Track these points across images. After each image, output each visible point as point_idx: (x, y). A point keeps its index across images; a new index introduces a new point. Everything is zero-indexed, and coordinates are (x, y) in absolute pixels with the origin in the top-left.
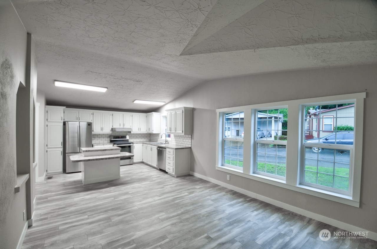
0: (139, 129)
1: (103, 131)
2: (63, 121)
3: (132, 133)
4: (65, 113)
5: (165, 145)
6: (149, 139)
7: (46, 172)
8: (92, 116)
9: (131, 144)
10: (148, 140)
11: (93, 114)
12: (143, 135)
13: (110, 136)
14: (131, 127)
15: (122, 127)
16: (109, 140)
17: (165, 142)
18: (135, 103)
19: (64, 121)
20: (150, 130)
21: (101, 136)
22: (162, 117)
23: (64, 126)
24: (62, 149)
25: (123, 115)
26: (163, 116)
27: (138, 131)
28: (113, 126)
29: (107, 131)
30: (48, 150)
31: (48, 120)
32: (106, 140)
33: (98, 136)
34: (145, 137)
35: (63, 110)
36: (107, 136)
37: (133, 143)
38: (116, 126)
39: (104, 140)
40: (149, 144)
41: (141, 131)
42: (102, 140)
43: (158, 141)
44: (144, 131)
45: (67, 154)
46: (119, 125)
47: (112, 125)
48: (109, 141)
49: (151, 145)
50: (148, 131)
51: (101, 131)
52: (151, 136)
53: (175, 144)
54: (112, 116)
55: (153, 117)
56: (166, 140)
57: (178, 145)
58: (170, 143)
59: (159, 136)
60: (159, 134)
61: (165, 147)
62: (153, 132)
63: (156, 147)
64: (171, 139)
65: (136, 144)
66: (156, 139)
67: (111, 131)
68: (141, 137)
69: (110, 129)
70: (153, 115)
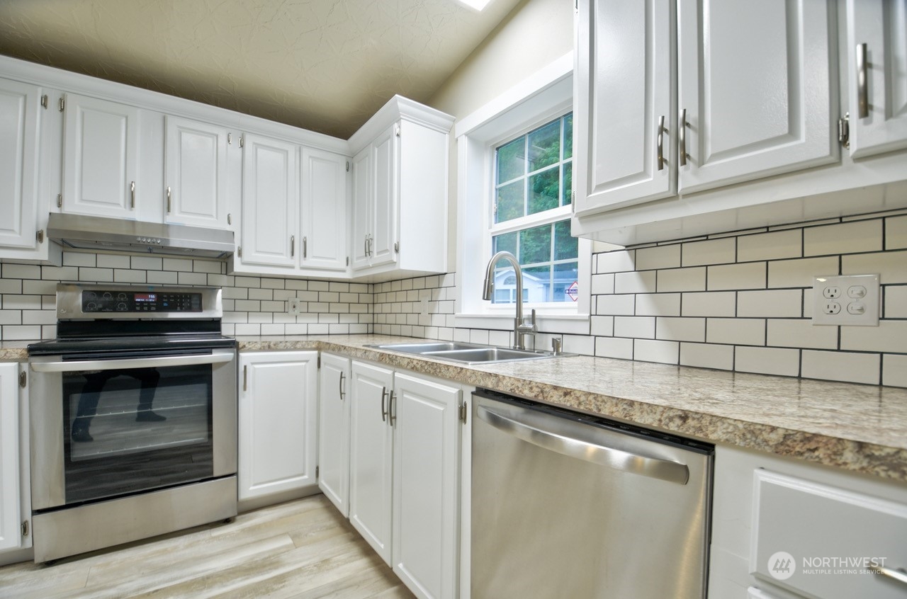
0: (298, 247)
3: (238, 267)
5: (512, 363)
6: (366, 318)
9: (224, 354)
10: (363, 329)
14: (234, 227)
15: (146, 213)
17: (507, 341)
20: (375, 248)
22: (464, 144)
25: (164, 119)
27: (285, 259)
28: (59, 205)
34: (344, 308)
37: (236, 345)
40: (365, 356)
44: (330, 263)
46: (122, 198)
47: (57, 193)
49: (384, 360)
50: (360, 262)
52: (378, 308)
53: (665, 353)
54: (59, 114)
55: (396, 138)
56: (518, 320)
57: (734, 371)
58: (568, 344)
59: (442, 294)
60: (443, 279)
61: (684, 417)
62: (393, 263)
63: (452, 390)
64: (579, 312)
65: (260, 350)
66: (413, 319)
67: (40, 241)
68: (316, 307)
69: (38, 221)
70: (396, 126)
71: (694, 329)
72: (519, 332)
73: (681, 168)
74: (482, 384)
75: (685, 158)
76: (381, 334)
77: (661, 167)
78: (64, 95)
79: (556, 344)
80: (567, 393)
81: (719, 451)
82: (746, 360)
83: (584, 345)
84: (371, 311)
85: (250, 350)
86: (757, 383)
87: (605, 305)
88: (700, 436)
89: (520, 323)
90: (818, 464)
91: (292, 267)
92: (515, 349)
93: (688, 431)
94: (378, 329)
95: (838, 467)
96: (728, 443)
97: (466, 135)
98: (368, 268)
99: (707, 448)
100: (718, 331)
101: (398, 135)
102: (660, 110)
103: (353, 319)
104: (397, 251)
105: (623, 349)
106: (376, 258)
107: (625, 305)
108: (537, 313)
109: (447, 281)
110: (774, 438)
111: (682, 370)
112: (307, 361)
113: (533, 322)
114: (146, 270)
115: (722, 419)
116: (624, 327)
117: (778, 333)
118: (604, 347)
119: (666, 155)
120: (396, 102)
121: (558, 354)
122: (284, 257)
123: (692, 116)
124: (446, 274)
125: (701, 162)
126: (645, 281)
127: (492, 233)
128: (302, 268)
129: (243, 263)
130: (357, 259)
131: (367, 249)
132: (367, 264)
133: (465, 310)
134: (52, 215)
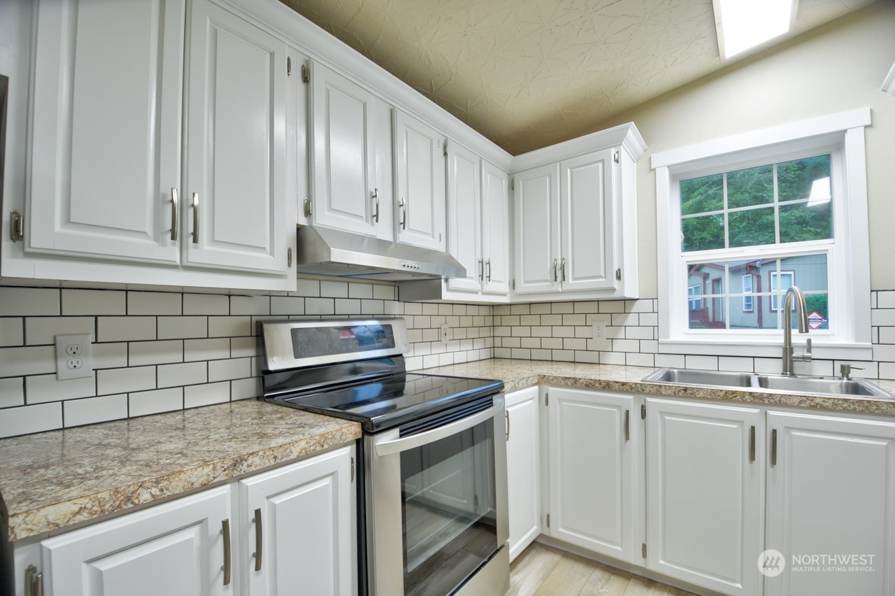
0: (485, 270)
1: (195, 255)
3: (445, 294)
6: (489, 342)
9: (497, 401)
13: (259, 325)
14: (443, 249)
15: (383, 231)
16: (242, 364)
22: (663, 177)
26: (674, 173)
27: (475, 283)
28: (308, 213)
32: (219, 370)
36: (221, 327)
38: (340, 215)
41: (492, 286)
43: (613, 359)
44: (500, 286)
47: (304, 196)
48: (249, 387)
51: (172, 254)
52: (500, 331)
54: (300, 84)
55: (614, 164)
56: (788, 348)
59: (631, 319)
60: (633, 305)
62: (613, 290)
64: (857, 341)
67: (289, 265)
68: (460, 334)
69: (287, 238)
70: (613, 151)
72: (790, 361)
78: (307, 62)
79: (847, 370)
84: (491, 334)
91: (475, 292)
94: (499, 352)
97: (668, 167)
98: (558, 293)
101: (617, 161)
103: (482, 343)
104: (619, 277)
106: (571, 283)
112: (532, 399)
113: (810, 350)
114: (334, 298)
120: (628, 128)
122: (474, 281)
124: (638, 299)
127: (687, 262)
128: (484, 293)
129: (448, 290)
130: (526, 282)
131: (559, 272)
132: (553, 289)
133: (675, 337)
134: (300, 229)
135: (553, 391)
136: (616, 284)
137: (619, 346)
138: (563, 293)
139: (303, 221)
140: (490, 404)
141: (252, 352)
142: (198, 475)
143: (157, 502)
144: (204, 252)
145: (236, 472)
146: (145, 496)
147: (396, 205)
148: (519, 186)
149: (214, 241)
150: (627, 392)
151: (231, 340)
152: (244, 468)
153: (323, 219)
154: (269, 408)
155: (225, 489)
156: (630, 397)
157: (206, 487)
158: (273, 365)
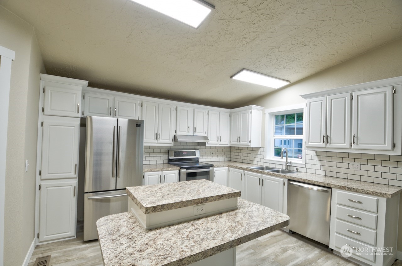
0: (219, 139)
1: (159, 141)
2: (80, 115)
4: (86, 97)
6: (229, 156)
7: (37, 240)
8: (139, 108)
9: (211, 168)
10: (228, 160)
11: (142, 106)
12: (224, 150)
13: (168, 151)
14: (207, 135)
15: (191, 133)
16: (165, 157)
17: (284, 168)
18: (235, 80)
19: (83, 116)
20: (241, 140)
21: (152, 151)
22: (267, 116)
23: (83, 128)
24: (75, 182)
25: (194, 109)
26: (271, 114)
27: (216, 142)
28: (176, 132)
29: (166, 141)
30: (43, 183)
31: (45, 112)
32: (162, 158)
33: (148, 151)
34: (223, 153)
35: (81, 88)
36: (162, 151)
37: (212, 166)
38: (182, 132)
39: (158, 158)
41: (221, 142)
42: (155, 158)
43: (255, 163)
44: (225, 142)
45: (86, 195)
46: (186, 129)
47: (175, 130)
48: (166, 161)
49: (260, 172)
51: (156, 141)
52: (232, 153)
53: (323, 173)
54: (175, 111)
55: (250, 114)
56: (287, 163)
57: (336, 177)
58: (300, 170)
59: (259, 153)
60: (259, 149)
61: (328, 184)
62: (249, 145)
63: (282, 179)
64: (303, 162)
65: (217, 167)
66: (248, 158)
67: (172, 141)
68: (217, 154)
69: (172, 137)
70: (250, 111)
71: (329, 169)
72: (287, 166)
73: (327, 144)
74: (289, 178)
75: (328, 142)
76: (234, 161)
77: (323, 143)
78: (177, 107)
79: (297, 169)
80: (309, 181)
81: (332, 188)
82: (338, 175)
83: (304, 170)
84: (230, 154)
85: (215, 167)
86: (340, 180)
87: (309, 161)
88: (330, 187)
89: (287, 164)
90: (343, 189)
91: (217, 144)
92: (286, 170)
93: (328, 186)
94: (232, 159)
95: (345, 190)
96: (334, 187)
97: (268, 113)
98: (238, 145)
99: (331, 188)
100: (333, 169)
102: (323, 133)
103: (225, 157)
104: (250, 142)
105: (314, 172)
106: (241, 143)
107: (314, 162)
108: (292, 162)
109: (261, 150)
110: (339, 186)
111: (326, 177)
112: (226, 170)
113: (291, 164)
114: (183, 145)
115: (333, 184)
116: (313, 167)
117: (344, 171)
118: (309, 171)
119: (324, 141)
120: (252, 106)
121: (298, 172)
123: (329, 136)
125: (330, 143)
126: (318, 158)
127: (274, 138)
128: (219, 144)
129: (208, 144)
130: (233, 141)
131: (239, 140)
132: (237, 144)
133: (268, 158)
134: (174, 135)
135: (230, 169)
136: (249, 144)
137: (256, 159)
138: (240, 145)
139: (175, 134)
140: (209, 168)
141: (167, 155)
142: (158, 169)
143: (154, 171)
144: (160, 141)
145: (162, 170)
146: (153, 170)
147: (195, 128)
148: (232, 116)
149: (161, 139)
150: (241, 169)
151: (164, 153)
152: (163, 170)
153: (179, 133)
154: (169, 165)
155: (161, 172)
156: (242, 171)
157: (159, 171)
158: (170, 158)
